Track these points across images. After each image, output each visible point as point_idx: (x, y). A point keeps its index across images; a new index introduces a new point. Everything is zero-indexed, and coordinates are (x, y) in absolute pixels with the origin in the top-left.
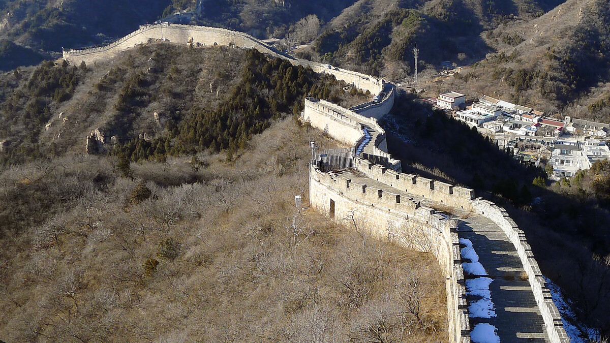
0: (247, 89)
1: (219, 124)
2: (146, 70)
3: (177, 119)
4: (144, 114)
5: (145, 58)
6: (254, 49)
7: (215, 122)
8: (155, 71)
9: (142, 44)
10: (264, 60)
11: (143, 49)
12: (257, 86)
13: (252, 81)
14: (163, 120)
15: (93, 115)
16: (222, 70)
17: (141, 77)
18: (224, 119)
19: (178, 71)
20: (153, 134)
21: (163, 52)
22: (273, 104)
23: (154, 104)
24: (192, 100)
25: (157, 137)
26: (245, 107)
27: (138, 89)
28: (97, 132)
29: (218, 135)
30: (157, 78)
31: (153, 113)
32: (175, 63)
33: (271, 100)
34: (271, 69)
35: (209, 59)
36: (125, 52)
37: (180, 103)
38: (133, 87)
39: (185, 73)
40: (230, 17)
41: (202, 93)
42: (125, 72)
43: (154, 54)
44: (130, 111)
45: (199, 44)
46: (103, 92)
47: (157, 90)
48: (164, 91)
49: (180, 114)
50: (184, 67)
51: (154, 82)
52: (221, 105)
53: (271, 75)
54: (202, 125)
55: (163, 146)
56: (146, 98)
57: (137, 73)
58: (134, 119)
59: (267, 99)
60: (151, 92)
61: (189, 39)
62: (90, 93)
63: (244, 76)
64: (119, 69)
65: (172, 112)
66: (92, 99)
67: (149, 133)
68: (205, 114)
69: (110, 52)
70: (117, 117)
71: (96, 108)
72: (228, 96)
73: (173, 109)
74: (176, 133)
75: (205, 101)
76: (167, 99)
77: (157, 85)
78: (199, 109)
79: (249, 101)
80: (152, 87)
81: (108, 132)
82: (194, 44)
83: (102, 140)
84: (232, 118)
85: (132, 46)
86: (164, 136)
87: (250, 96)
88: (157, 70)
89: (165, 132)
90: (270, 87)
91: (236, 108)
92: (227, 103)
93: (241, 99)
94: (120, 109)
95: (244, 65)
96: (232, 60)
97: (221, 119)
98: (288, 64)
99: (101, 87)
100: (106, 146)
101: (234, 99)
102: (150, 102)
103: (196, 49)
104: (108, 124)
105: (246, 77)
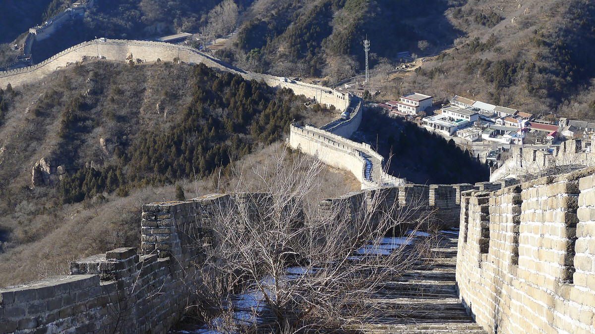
0: (200, 110)
1: (173, 149)
2: (85, 92)
3: (125, 144)
4: (90, 141)
5: (81, 79)
6: (202, 64)
7: (169, 146)
8: (94, 92)
9: (77, 63)
10: (214, 77)
11: (80, 69)
12: (209, 105)
13: (204, 100)
14: (111, 146)
15: (34, 144)
16: (168, 89)
17: (81, 100)
18: (178, 143)
19: (120, 92)
20: (102, 163)
21: (101, 72)
22: (229, 125)
23: (99, 130)
24: (138, 123)
25: (106, 165)
26: (199, 129)
27: (79, 113)
28: (42, 162)
29: (173, 160)
30: (98, 100)
31: (99, 139)
32: (115, 83)
33: (225, 120)
34: (222, 85)
35: (153, 77)
36: (57, 73)
37: (126, 127)
38: (73, 111)
39: (128, 93)
40: (128, 9)
41: (148, 116)
42: (61, 95)
43: (91, 74)
44: (73, 139)
45: (139, 61)
46: (41, 119)
47: (99, 114)
48: (108, 114)
49: (127, 140)
50: (126, 87)
51: (94, 105)
52: (173, 128)
53: (222, 92)
54: (155, 151)
55: (115, 175)
56: (89, 123)
57: (75, 96)
58: (79, 146)
59: (220, 119)
60: (93, 117)
61: (128, 55)
62: (27, 119)
63: (193, 95)
64: (56, 93)
65: (119, 138)
66: (31, 127)
67: (96, 162)
68: (157, 138)
69: (39, 72)
70: (61, 145)
71: (36, 136)
72: (179, 118)
73: (120, 133)
74: (127, 160)
75: (152, 123)
76: (111, 124)
77: (99, 108)
78: (147, 133)
79: (202, 122)
80: (94, 111)
81: (54, 162)
82: (134, 60)
83: (48, 170)
84: (186, 141)
85: (63, 65)
86: (113, 164)
87: (203, 117)
88: (97, 92)
89: (114, 160)
90: (223, 106)
91: (189, 130)
92: (179, 125)
93: (194, 120)
94: (64, 137)
95: (192, 82)
96: (179, 77)
97: (175, 143)
98: (240, 80)
99: (38, 113)
100: (52, 177)
101: (186, 120)
102: (93, 127)
103: (137, 67)
104: (54, 153)
105: (196, 96)
